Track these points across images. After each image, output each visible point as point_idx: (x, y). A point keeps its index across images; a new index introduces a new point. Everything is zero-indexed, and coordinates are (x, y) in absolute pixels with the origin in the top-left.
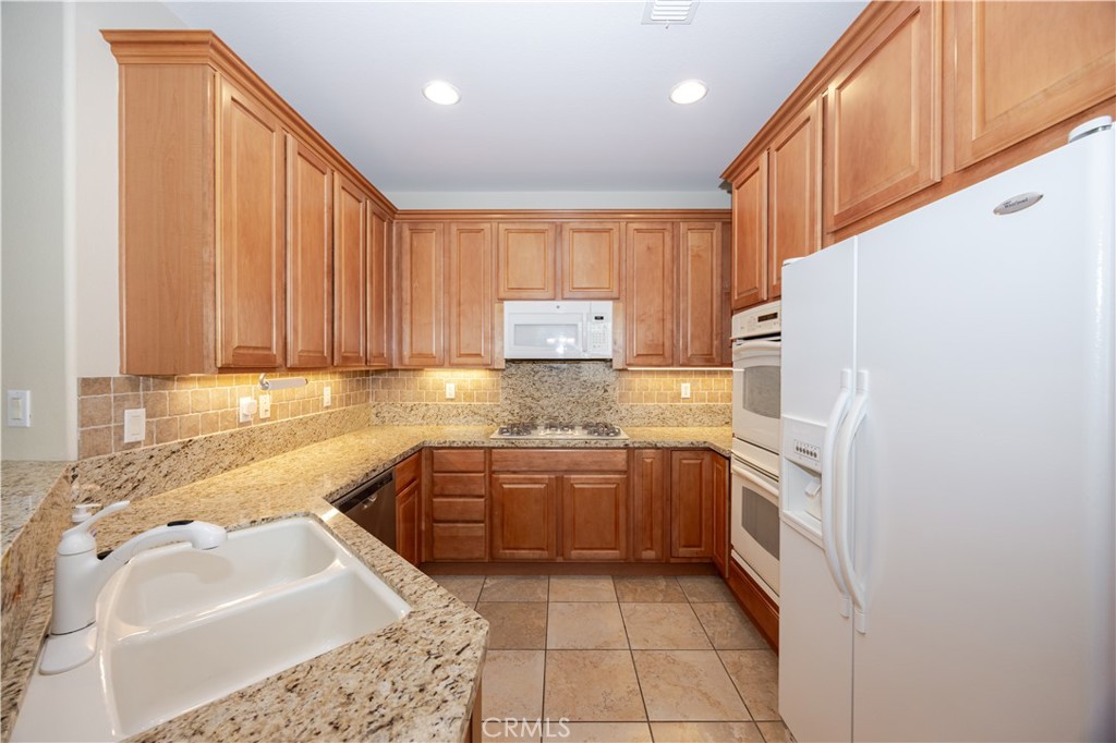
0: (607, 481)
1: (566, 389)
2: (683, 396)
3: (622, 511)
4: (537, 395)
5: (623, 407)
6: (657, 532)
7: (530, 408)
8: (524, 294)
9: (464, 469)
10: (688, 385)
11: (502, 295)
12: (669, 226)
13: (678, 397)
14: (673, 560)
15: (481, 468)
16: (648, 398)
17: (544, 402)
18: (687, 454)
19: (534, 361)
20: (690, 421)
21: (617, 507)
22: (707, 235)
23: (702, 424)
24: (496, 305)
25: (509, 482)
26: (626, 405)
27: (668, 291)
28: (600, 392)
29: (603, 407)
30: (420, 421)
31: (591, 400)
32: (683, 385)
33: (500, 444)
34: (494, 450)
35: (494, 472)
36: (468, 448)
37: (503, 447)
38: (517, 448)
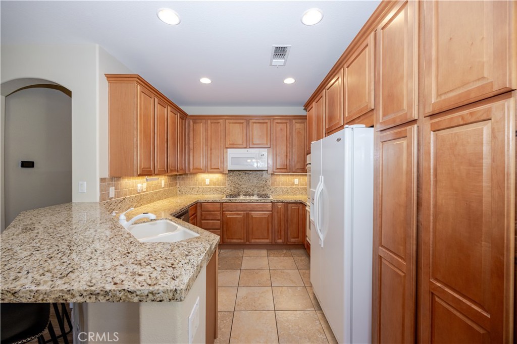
0: (265, 214)
1: (251, 181)
2: (295, 184)
3: (270, 225)
4: (240, 183)
5: (272, 188)
6: (283, 233)
7: (238, 188)
8: (235, 146)
9: (212, 210)
10: (297, 179)
11: (227, 146)
12: (288, 121)
13: (293, 184)
14: (288, 243)
15: (219, 210)
16: (283, 184)
17: (243, 186)
18: (293, 205)
19: (239, 171)
20: (298, 193)
21: (268, 224)
22: (303, 125)
23: (302, 194)
24: (225, 150)
25: (229, 215)
26: (274, 187)
27: (288, 145)
28: (264, 182)
29: (265, 188)
30: (196, 193)
31: (261, 185)
32: (295, 180)
33: (226, 201)
34: (224, 203)
35: (224, 211)
36: (214, 202)
38: (232, 202)
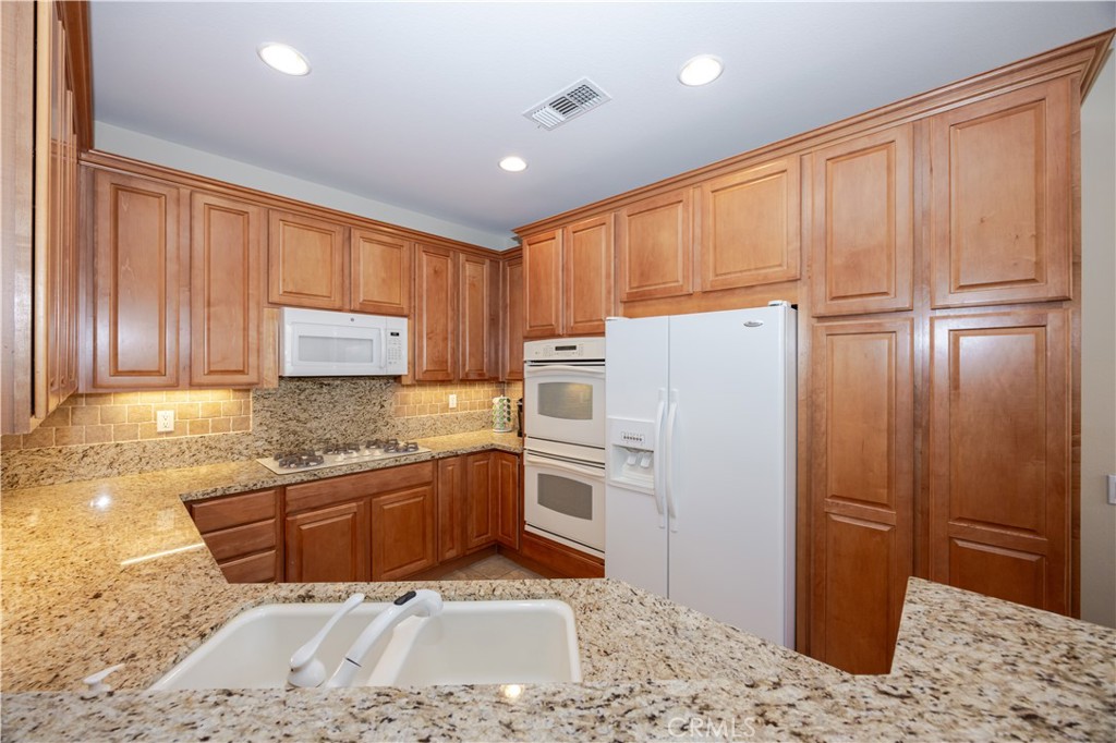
0: (416, 495)
1: (339, 407)
2: (451, 406)
3: (429, 520)
4: (303, 416)
5: (398, 421)
7: (295, 433)
8: (305, 301)
9: (246, 519)
10: (455, 396)
11: (275, 298)
12: (451, 253)
13: (446, 408)
14: (468, 552)
15: (271, 513)
16: (422, 411)
17: (314, 424)
18: (478, 457)
19: (300, 378)
20: (457, 428)
21: (424, 518)
22: (479, 269)
23: (465, 430)
24: (267, 311)
25: (307, 522)
26: (402, 419)
27: (450, 313)
28: (377, 408)
29: (380, 423)
30: (104, 470)
31: (367, 417)
32: (451, 396)
33: (298, 479)
34: (289, 488)
36: (252, 491)
37: (302, 482)
38: (321, 479)
